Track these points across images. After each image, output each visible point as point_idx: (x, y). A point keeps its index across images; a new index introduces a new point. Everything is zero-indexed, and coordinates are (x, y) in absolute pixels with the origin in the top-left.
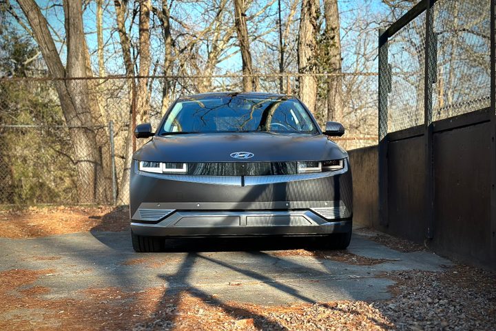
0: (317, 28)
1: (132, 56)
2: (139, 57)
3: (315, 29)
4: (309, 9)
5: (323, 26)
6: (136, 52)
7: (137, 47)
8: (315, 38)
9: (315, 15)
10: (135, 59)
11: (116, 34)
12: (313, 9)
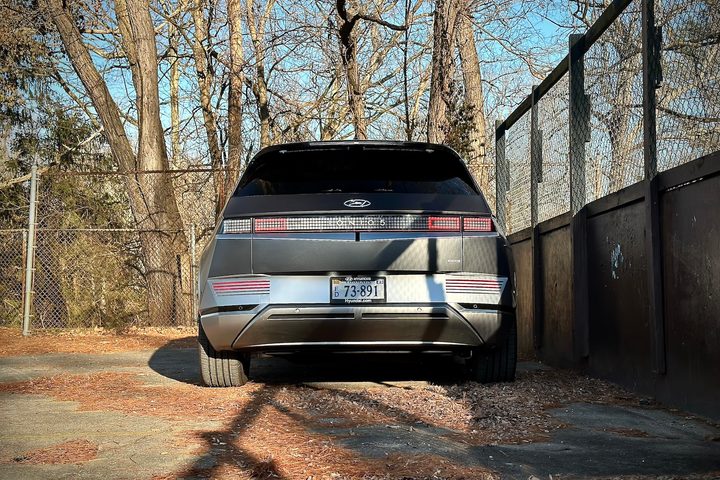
0: (451, 107)
1: (219, 142)
2: (227, 143)
3: (448, 107)
4: (441, 83)
5: (459, 104)
6: (224, 136)
7: (225, 130)
8: (449, 120)
9: (448, 90)
10: (223, 145)
11: (200, 113)
12: (446, 81)
